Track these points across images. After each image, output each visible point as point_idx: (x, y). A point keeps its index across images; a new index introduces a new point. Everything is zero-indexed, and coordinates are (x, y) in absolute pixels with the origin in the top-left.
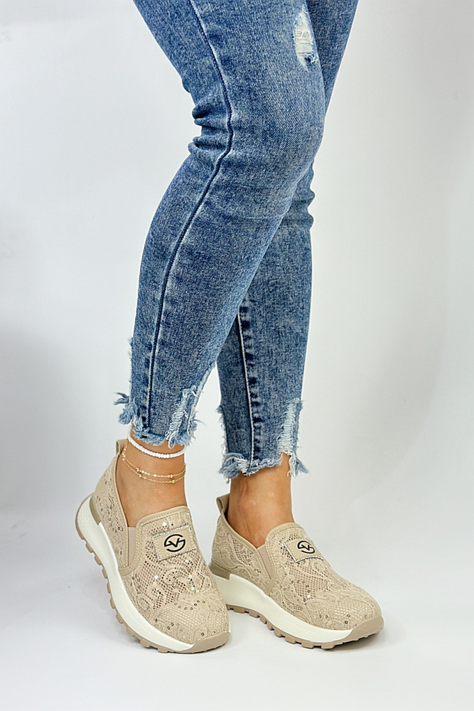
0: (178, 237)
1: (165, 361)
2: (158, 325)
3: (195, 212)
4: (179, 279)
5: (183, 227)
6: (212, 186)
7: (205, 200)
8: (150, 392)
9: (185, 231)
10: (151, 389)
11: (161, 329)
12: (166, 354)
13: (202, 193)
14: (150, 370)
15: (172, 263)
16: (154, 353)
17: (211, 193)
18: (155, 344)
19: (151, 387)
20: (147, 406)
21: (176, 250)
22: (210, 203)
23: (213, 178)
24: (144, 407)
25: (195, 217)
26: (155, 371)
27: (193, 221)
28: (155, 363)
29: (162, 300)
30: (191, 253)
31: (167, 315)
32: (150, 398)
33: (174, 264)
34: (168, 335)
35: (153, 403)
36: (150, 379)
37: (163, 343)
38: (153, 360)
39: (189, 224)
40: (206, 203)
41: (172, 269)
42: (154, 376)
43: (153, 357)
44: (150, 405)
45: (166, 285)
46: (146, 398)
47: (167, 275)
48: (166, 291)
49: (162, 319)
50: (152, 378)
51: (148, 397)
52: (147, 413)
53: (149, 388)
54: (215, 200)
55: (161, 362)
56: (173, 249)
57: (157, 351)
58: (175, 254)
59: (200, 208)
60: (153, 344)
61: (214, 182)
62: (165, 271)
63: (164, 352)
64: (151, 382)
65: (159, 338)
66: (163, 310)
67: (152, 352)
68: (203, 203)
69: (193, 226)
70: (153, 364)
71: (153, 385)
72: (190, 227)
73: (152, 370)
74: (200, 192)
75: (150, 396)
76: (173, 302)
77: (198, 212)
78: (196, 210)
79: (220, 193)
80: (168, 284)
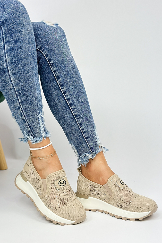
0: (5, 61)
1: (26, 109)
2: (17, 97)
3: (5, 48)
5: (4, 56)
7: (5, 42)
9: (6, 57)
10: (28, 123)
11: (19, 98)
12: (26, 106)
14: (23, 116)
15: (9, 71)
16: (21, 108)
18: (20, 105)
19: (27, 122)
24: (29, 131)
25: (6, 50)
26: (25, 115)
27: (6, 52)
29: (13, 87)
31: (18, 91)
34: (22, 98)
36: (25, 119)
37: (22, 102)
38: (23, 111)
39: (5, 54)
42: (26, 117)
44: (31, 129)
45: (11, 80)
47: (10, 77)
48: (13, 82)
49: (17, 94)
51: (28, 126)
52: (31, 132)
56: (6, 66)
58: (8, 67)
62: (8, 76)
63: (24, 106)
66: (16, 90)
68: (5, 44)
70: (23, 113)
71: (27, 120)
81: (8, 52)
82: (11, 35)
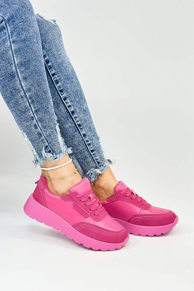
1: (41, 119)
3: (12, 49)
4: (25, 78)
5: (12, 58)
6: (10, 34)
7: (11, 42)
8: (45, 137)
9: (14, 58)
11: (32, 106)
12: (40, 115)
13: (9, 41)
14: (39, 128)
17: (12, 37)
18: (34, 115)
20: (48, 145)
21: (16, 69)
22: (14, 41)
23: (8, 31)
24: (47, 147)
25: (13, 50)
26: (41, 127)
27: (14, 53)
28: (39, 123)
29: (25, 94)
30: (22, 65)
31: (30, 98)
32: (46, 140)
33: (19, 75)
34: (36, 106)
35: (49, 142)
36: (41, 132)
37: (36, 111)
38: (37, 122)
39: (13, 55)
40: (13, 42)
41: (20, 78)
42: (41, 129)
43: (37, 121)
44: (48, 144)
45: (22, 86)
46: (45, 142)
47: (20, 81)
48: (24, 88)
49: (30, 101)
50: (41, 131)
52: (50, 147)
53: (43, 136)
54: (15, 38)
55: (41, 120)
57: (36, 117)
58: (17, 71)
59: (12, 46)
60: (32, 115)
61: (9, 31)
62: (18, 81)
63: (39, 115)
64: (42, 133)
65: (33, 111)
66: (28, 97)
67: (35, 119)
68: (12, 43)
69: (15, 54)
71: (44, 133)
72: (14, 55)
73: (40, 127)
74: (7, 41)
75: (46, 139)
76: (29, 90)
77: (13, 48)
78: (12, 48)
79: (14, 34)
80: (23, 85)
81: (16, 53)
82: (19, 34)
